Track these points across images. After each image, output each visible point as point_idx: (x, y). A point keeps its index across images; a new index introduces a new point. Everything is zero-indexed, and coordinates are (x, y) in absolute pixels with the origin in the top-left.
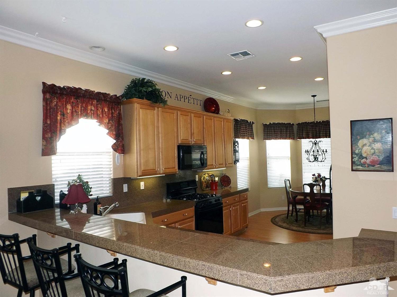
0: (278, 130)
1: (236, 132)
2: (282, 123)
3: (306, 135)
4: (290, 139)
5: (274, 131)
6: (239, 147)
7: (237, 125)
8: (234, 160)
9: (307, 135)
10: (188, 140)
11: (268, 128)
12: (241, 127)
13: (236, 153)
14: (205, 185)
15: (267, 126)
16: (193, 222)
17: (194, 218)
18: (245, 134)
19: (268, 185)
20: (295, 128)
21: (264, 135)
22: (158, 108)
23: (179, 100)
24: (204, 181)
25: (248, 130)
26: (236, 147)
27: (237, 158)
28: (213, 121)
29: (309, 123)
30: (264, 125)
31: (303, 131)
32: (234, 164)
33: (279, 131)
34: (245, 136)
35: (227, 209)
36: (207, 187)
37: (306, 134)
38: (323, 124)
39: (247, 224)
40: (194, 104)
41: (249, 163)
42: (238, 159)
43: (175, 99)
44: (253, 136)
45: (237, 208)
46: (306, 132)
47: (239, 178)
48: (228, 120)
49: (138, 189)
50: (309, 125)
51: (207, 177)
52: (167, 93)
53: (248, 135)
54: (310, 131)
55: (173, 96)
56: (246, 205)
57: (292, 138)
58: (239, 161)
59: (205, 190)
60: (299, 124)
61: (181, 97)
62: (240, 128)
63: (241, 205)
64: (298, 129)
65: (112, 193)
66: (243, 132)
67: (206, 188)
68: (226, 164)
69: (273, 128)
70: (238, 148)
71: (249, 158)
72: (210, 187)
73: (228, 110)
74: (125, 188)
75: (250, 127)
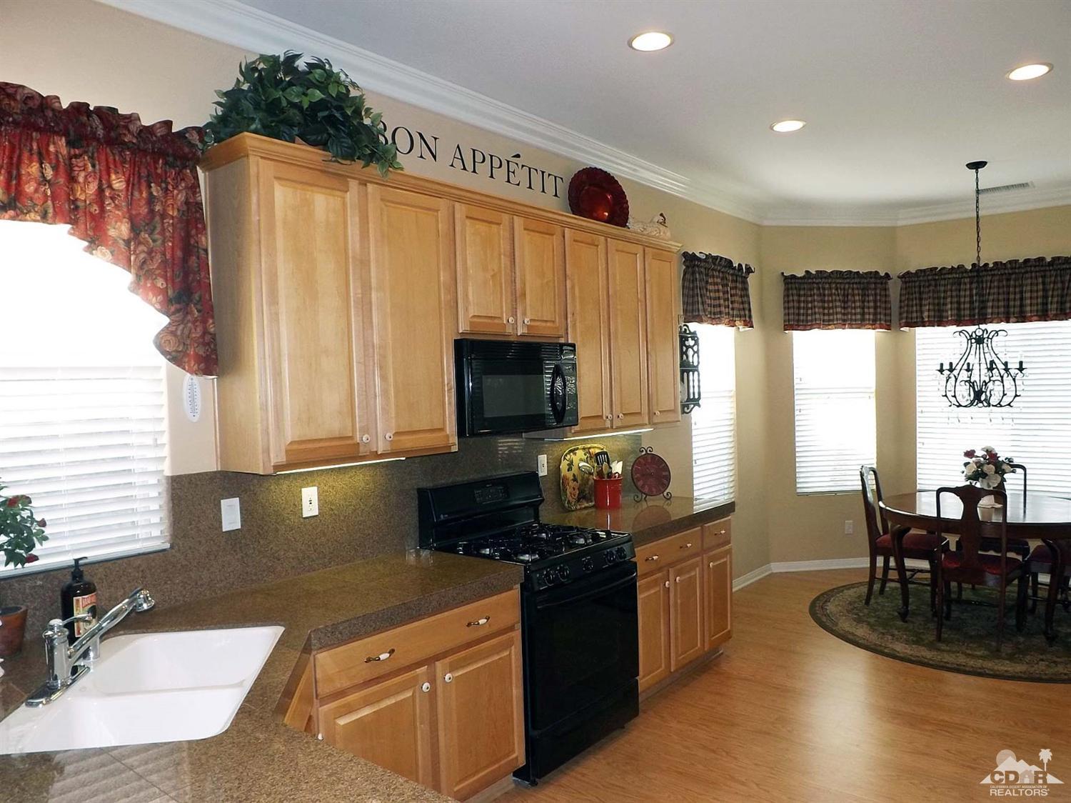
0: (834, 297)
1: (690, 300)
2: (851, 272)
3: (932, 313)
4: (878, 326)
5: (819, 299)
6: (700, 353)
7: (693, 273)
8: (681, 397)
9: (937, 314)
10: (500, 318)
11: (800, 289)
12: (707, 282)
13: (691, 373)
14: (574, 489)
15: (795, 283)
16: (513, 647)
17: (517, 635)
18: (723, 309)
19: (798, 486)
20: (895, 290)
21: (785, 315)
22: (366, 185)
23: (469, 166)
24: (570, 475)
25: (731, 296)
26: (690, 352)
27: (694, 393)
28: (604, 251)
29: (944, 272)
30: (786, 278)
31: (921, 299)
32: (683, 412)
33: (838, 298)
34: (720, 313)
35: (656, 583)
36: (582, 497)
37: (934, 310)
38: (996, 272)
39: (729, 631)
40: (530, 187)
41: (734, 410)
42: (696, 397)
43: (452, 165)
44: (750, 317)
45: (690, 577)
46: (934, 304)
47: (699, 463)
48: (660, 252)
49: (292, 517)
50: (945, 279)
51: (581, 460)
52: (417, 139)
53: (731, 312)
54: (949, 300)
55: (446, 151)
56: (726, 562)
57: (882, 322)
58: (700, 402)
59: (573, 508)
60: (907, 277)
61: (479, 158)
62: (704, 284)
63: (706, 567)
64: (904, 292)
65: (168, 538)
66: (715, 299)
67: (579, 500)
68: (651, 414)
69: (819, 289)
70: (696, 355)
71: (733, 393)
72: (593, 498)
73: (661, 215)
74: (231, 515)
75: (739, 285)
